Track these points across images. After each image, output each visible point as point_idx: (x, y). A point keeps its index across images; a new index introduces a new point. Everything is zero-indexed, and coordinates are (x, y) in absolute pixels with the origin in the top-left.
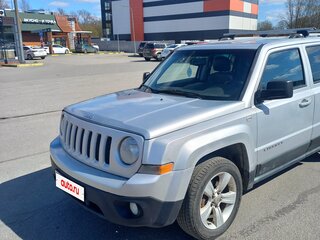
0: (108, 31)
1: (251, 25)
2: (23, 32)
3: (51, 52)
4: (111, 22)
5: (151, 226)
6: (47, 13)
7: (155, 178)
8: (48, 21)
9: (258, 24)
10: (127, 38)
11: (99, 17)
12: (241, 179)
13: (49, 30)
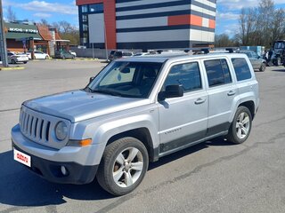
0: (85, 41)
1: (208, 37)
2: (7, 39)
3: (33, 58)
4: (87, 32)
5: (75, 183)
6: (30, 23)
7: (78, 149)
8: (31, 31)
9: (216, 37)
10: (102, 46)
11: (77, 28)
12: (147, 154)
13: (31, 38)
